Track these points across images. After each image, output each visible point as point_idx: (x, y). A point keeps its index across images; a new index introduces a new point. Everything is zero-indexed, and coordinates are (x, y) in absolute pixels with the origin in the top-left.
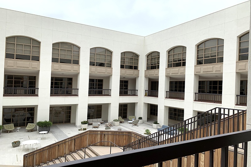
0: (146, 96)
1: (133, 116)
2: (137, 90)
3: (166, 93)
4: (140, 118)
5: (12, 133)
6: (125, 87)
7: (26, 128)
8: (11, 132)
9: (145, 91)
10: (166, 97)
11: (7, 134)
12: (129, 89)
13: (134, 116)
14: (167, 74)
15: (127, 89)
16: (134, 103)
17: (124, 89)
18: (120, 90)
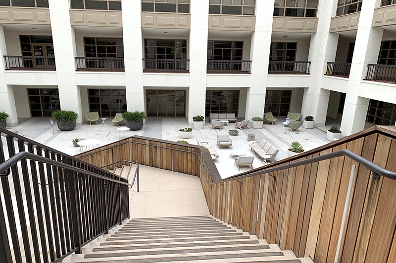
0: (327, 74)
1: (296, 114)
2: (310, 62)
3: (367, 68)
4: (309, 119)
5: (95, 125)
6: (289, 57)
7: (113, 121)
8: (94, 123)
9: (328, 63)
10: (367, 77)
11: (89, 126)
12: (297, 59)
13: (299, 114)
14: (376, 23)
15: (293, 59)
16: (303, 89)
17: (287, 60)
18: (271, 62)
